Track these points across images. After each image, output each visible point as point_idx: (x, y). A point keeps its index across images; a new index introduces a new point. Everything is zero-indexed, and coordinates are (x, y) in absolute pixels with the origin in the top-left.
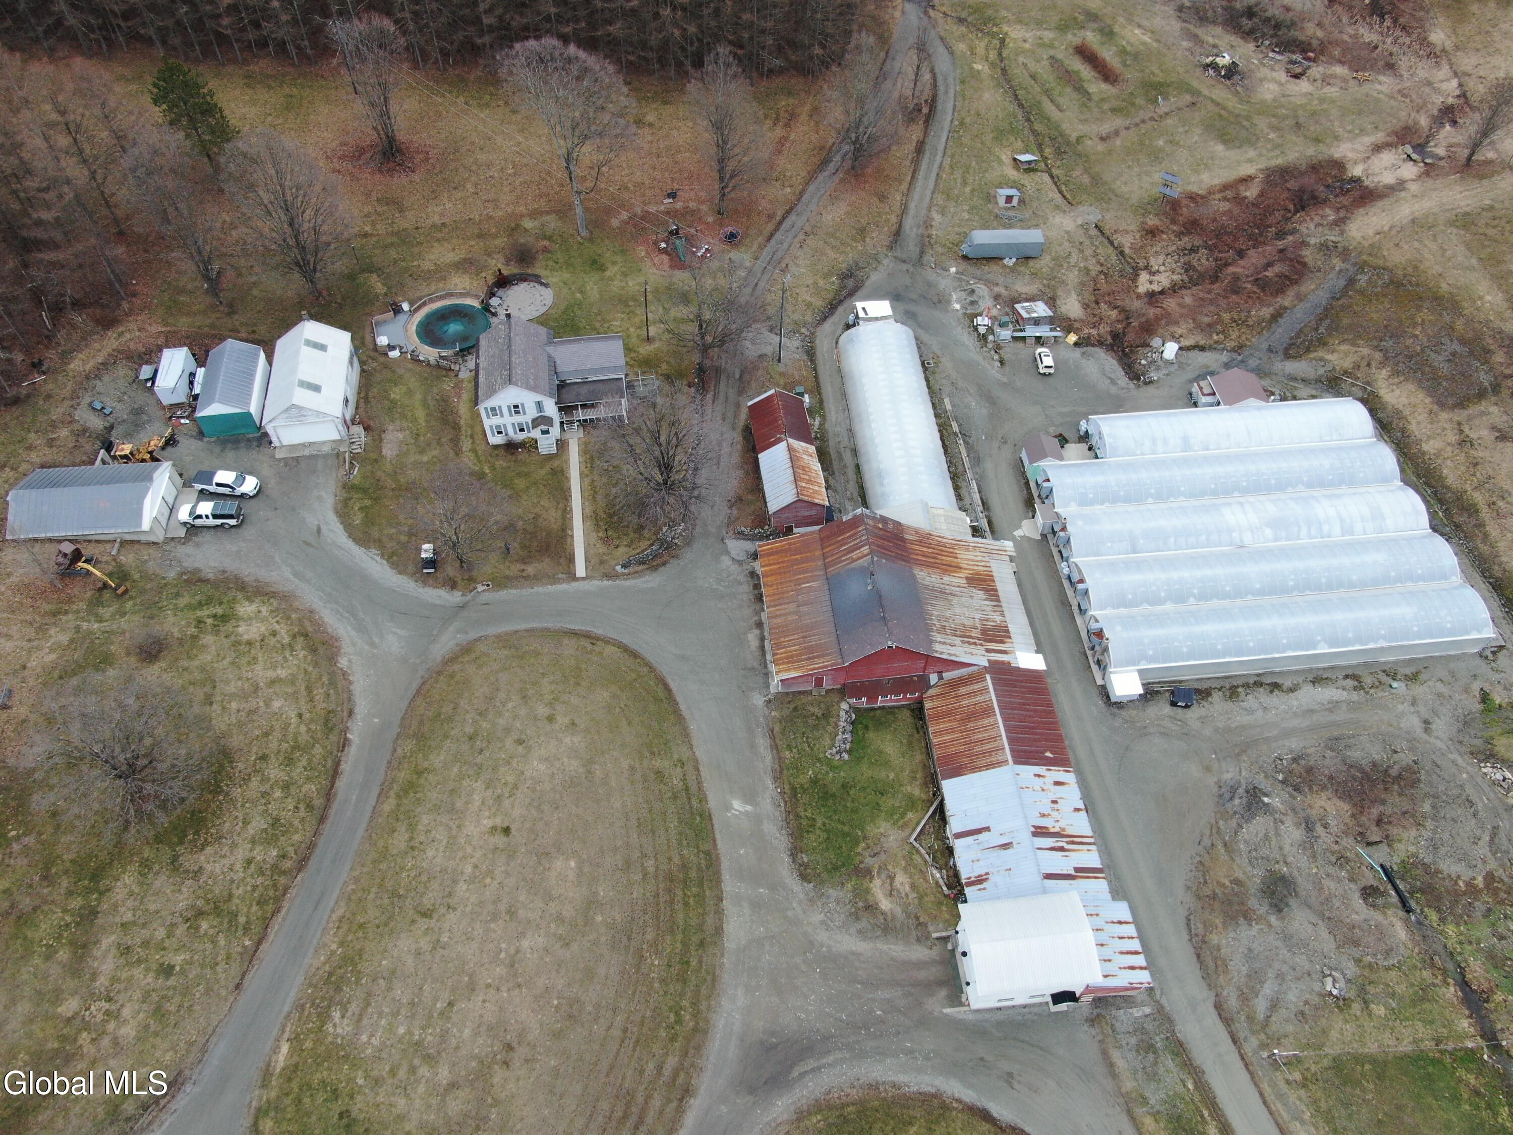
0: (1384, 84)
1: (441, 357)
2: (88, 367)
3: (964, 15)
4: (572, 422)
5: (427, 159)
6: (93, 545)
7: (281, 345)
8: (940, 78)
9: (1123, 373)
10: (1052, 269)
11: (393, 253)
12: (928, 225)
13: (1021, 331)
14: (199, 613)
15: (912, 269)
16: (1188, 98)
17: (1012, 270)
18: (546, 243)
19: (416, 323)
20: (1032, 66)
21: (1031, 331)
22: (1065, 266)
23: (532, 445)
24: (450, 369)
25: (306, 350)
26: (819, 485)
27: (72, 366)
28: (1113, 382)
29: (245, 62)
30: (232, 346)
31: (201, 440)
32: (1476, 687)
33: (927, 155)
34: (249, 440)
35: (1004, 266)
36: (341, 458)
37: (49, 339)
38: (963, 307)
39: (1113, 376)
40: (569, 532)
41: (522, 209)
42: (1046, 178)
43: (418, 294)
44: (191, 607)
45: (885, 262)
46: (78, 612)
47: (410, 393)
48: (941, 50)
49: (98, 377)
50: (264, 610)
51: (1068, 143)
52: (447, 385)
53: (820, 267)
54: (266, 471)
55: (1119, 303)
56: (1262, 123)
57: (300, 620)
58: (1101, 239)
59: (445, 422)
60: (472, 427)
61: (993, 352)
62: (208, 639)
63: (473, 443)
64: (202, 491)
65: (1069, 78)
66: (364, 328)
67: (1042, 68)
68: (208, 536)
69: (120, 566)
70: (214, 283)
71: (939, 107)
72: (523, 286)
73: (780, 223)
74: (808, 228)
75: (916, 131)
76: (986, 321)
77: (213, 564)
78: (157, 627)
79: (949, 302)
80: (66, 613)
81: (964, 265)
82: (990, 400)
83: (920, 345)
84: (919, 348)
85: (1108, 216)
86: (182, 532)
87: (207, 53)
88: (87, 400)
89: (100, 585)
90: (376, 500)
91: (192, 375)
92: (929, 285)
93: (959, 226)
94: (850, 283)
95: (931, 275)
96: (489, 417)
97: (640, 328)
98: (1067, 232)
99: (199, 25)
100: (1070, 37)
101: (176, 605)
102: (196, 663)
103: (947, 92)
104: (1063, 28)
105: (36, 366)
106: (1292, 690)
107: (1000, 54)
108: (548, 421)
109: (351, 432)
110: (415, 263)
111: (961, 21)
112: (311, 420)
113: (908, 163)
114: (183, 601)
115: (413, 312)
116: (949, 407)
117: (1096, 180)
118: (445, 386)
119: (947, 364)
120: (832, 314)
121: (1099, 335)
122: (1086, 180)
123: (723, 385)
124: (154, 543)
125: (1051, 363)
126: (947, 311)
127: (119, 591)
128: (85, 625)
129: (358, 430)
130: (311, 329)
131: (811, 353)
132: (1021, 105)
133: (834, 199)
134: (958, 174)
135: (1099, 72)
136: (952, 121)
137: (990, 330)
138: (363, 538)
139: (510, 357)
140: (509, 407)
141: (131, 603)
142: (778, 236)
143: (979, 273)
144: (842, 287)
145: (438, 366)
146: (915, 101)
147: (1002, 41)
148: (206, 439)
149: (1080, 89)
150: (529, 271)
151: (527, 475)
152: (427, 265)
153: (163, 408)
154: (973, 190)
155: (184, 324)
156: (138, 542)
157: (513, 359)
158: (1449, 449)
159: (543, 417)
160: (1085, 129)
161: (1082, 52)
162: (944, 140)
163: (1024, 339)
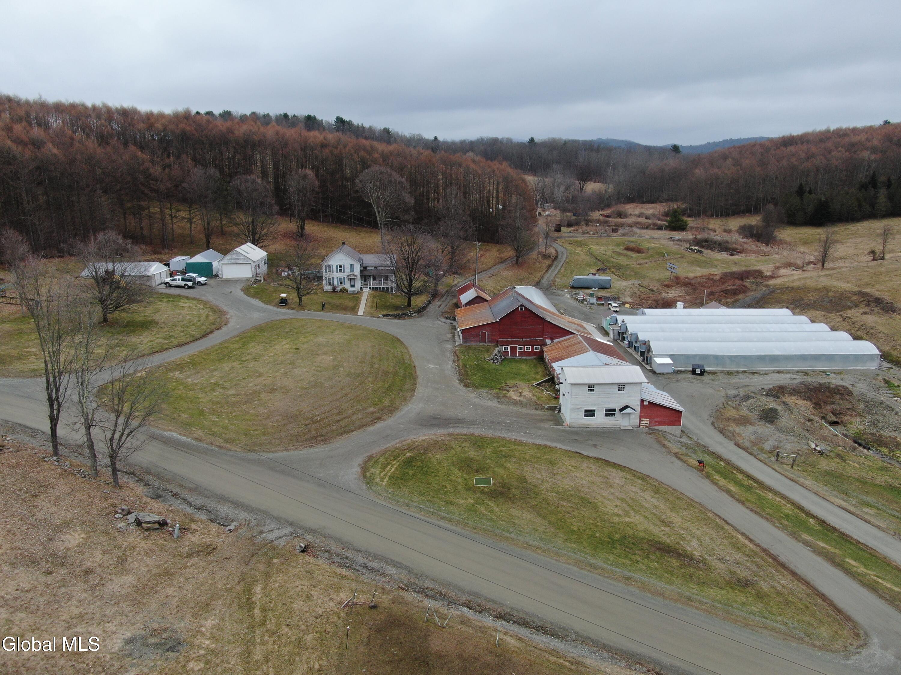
0: (776, 256)
4: (366, 285)
5: (317, 240)
8: (559, 252)
10: (617, 291)
12: (553, 280)
13: (601, 302)
16: (680, 256)
17: (596, 291)
20: (604, 252)
21: (606, 302)
22: (623, 291)
23: (345, 291)
32: (880, 378)
33: (554, 267)
35: (592, 290)
36: (250, 280)
40: (357, 308)
42: (612, 275)
48: (560, 247)
50: (195, 302)
51: (622, 265)
54: (212, 282)
56: (717, 263)
57: (211, 306)
58: (641, 287)
62: (163, 303)
65: (620, 254)
67: (609, 253)
68: (176, 289)
71: (559, 257)
73: (480, 272)
74: (493, 274)
75: (548, 262)
76: (582, 297)
81: (571, 290)
85: (644, 282)
90: (263, 291)
95: (554, 291)
96: (326, 272)
98: (624, 285)
100: (621, 246)
102: (153, 307)
103: (563, 255)
104: (618, 245)
106: (766, 374)
108: (355, 277)
111: (570, 243)
112: (241, 262)
113: (544, 268)
117: (637, 274)
119: (562, 306)
121: (642, 307)
122: (632, 273)
124: (150, 286)
126: (563, 297)
129: (261, 278)
132: (599, 260)
133: (507, 270)
134: (568, 272)
135: (636, 252)
136: (565, 261)
137: (585, 300)
140: (337, 266)
142: (478, 275)
146: (548, 255)
147: (590, 249)
149: (627, 256)
151: (340, 297)
158: (839, 324)
159: (353, 275)
160: (630, 263)
161: (628, 249)
162: (562, 264)
163: (603, 304)
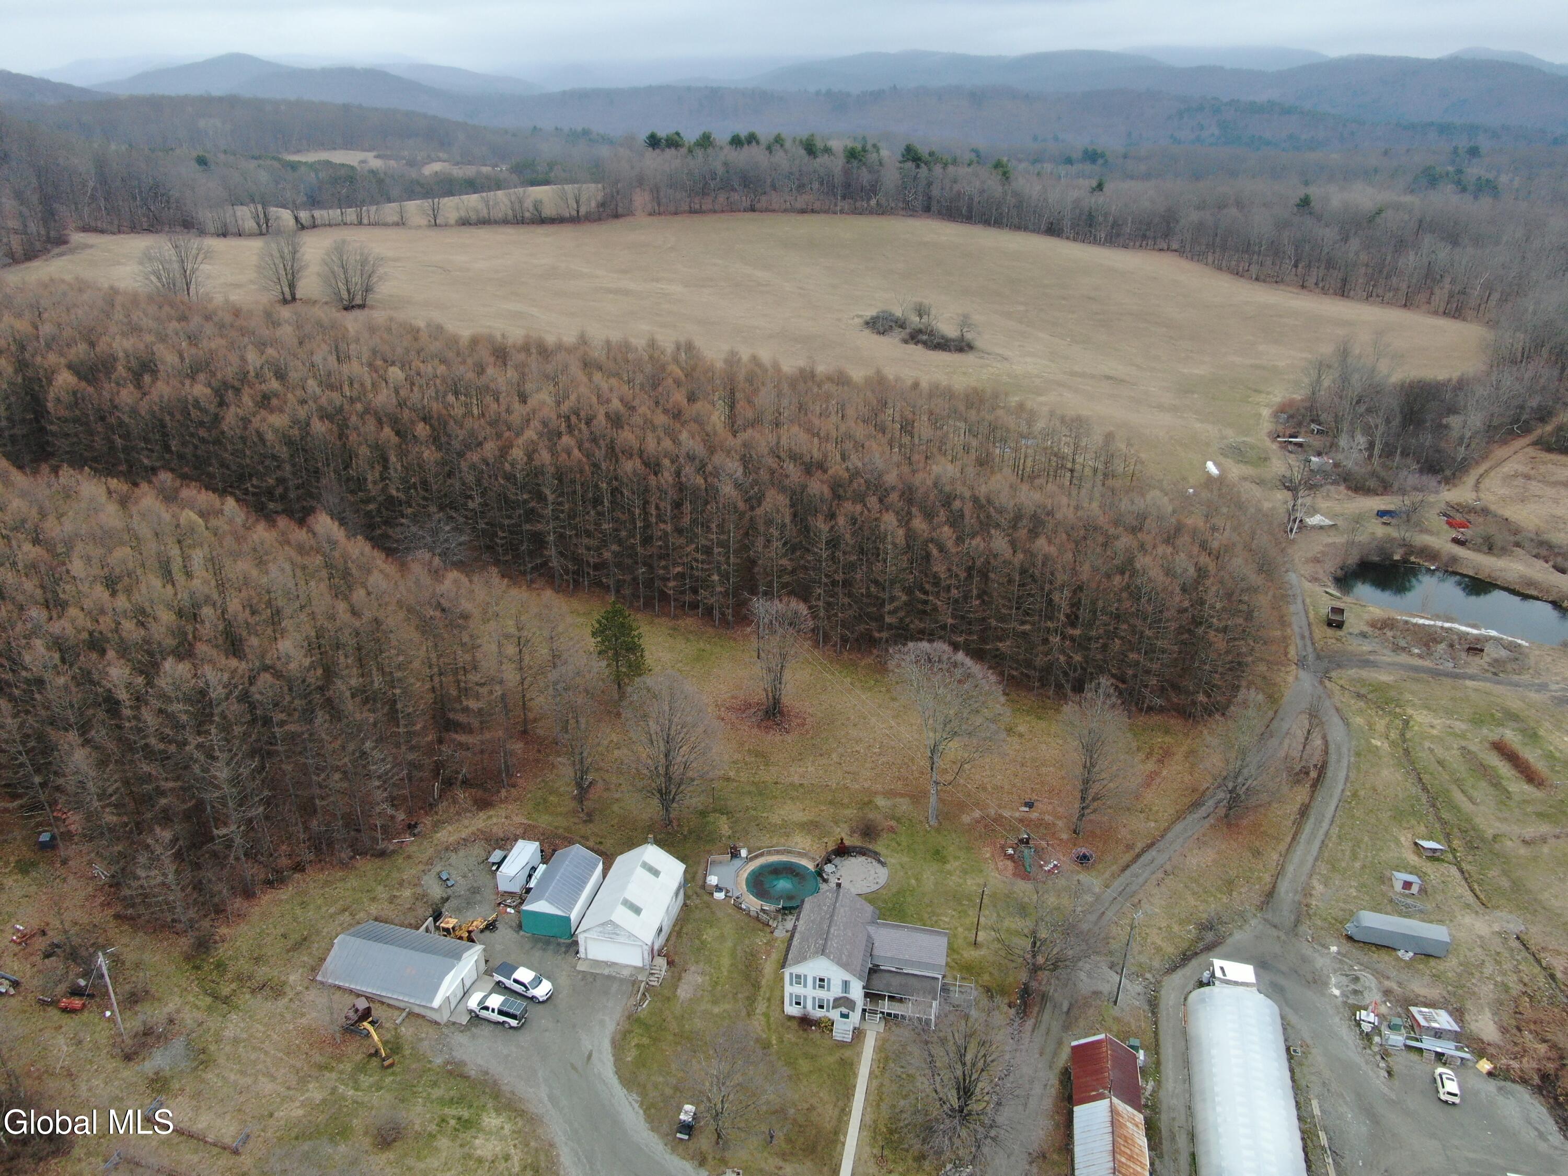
1: (762, 910)
2: (451, 839)
3: (1363, 691)
4: (874, 1012)
5: (803, 725)
6: (384, 1007)
7: (622, 862)
8: (1332, 748)
9: (1555, 1128)
10: (1460, 975)
11: (747, 801)
12: (1307, 892)
13: (1417, 1040)
14: (447, 1110)
15: (1283, 937)
17: (1409, 965)
18: (893, 823)
19: (748, 871)
20: (1440, 752)
21: (1429, 1043)
22: (1477, 975)
23: (826, 1026)
24: (768, 924)
25: (640, 872)
26: (1142, 1166)
27: (439, 835)
28: (1541, 1135)
29: (676, 617)
30: (578, 851)
31: (518, 932)
33: (1312, 820)
34: (559, 944)
35: (1398, 959)
36: (636, 988)
37: (430, 807)
38: (1343, 994)
39: (1542, 1129)
40: (842, 1138)
41: (879, 787)
42: (1454, 870)
43: (759, 844)
44: (442, 1101)
45: (1253, 922)
46: (341, 1072)
47: (722, 938)
48: (1336, 719)
49: (456, 850)
50: (507, 1127)
51: (1483, 840)
52: (760, 940)
53: (1177, 911)
54: (563, 980)
55: (1549, 1036)
57: (537, 1150)
58: (1524, 953)
59: (747, 977)
60: (772, 990)
61: (1378, 1057)
62: (443, 1142)
63: (768, 1007)
64: (499, 983)
65: (1483, 771)
66: (699, 863)
67: (1453, 756)
68: (486, 1030)
69: (397, 1037)
70: (583, 790)
71: (1330, 773)
72: (861, 859)
73: (1139, 856)
74: (1168, 867)
75: (1301, 794)
76: (1372, 1018)
77: (480, 1061)
78: (404, 1114)
79: (1326, 984)
80: (332, 1069)
81: (1347, 947)
82: (1374, 1118)
83: (1286, 1026)
84: (1285, 1029)
85: (1533, 930)
86: (464, 1020)
87: (648, 605)
88: (438, 868)
89: (372, 1051)
90: (655, 1040)
91: (534, 869)
92: (1304, 959)
93: (1345, 902)
94: (1210, 936)
95: (1307, 950)
96: (791, 984)
97: (969, 930)
98: (1480, 937)
99: (649, 583)
100: (1485, 731)
101: (429, 1094)
102: (422, 1166)
103: (1339, 761)
104: (1477, 721)
105: (411, 827)
107: (1403, 735)
108: (850, 1004)
109: (655, 963)
110: (765, 815)
111: (1359, 696)
112: (622, 940)
113: (1289, 823)
114: (437, 1093)
115: (749, 860)
116: (1317, 1111)
117: (1517, 886)
118: (758, 941)
119: (1318, 1057)
120: (1184, 965)
121: (1522, 1070)
122: (1505, 883)
123: (1046, 1016)
124: (436, 1023)
125: (1456, 1090)
126: (1323, 995)
127: (386, 1063)
128: (341, 1088)
129: (661, 962)
130: (652, 853)
131: (1153, 1004)
132: (1425, 789)
133: (1201, 843)
134: (1347, 846)
135: (1521, 772)
136: (1343, 791)
137: (1376, 1029)
138: (629, 1080)
139: (829, 927)
140: (815, 978)
141: (391, 1078)
142: (1135, 868)
143: (1365, 959)
144: (1200, 939)
145: (757, 918)
146: (1303, 764)
147: (1406, 723)
148: (522, 933)
149: (1496, 783)
150: (871, 847)
151: (813, 1058)
152: (775, 819)
153: (498, 893)
154: (1363, 867)
155: (544, 821)
156: (424, 1017)
157: (832, 930)
159: (848, 999)
160: (1503, 828)
161: (1500, 748)
162: (1333, 808)
163: (1420, 1051)
